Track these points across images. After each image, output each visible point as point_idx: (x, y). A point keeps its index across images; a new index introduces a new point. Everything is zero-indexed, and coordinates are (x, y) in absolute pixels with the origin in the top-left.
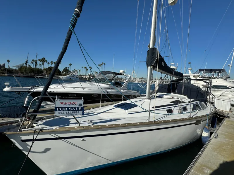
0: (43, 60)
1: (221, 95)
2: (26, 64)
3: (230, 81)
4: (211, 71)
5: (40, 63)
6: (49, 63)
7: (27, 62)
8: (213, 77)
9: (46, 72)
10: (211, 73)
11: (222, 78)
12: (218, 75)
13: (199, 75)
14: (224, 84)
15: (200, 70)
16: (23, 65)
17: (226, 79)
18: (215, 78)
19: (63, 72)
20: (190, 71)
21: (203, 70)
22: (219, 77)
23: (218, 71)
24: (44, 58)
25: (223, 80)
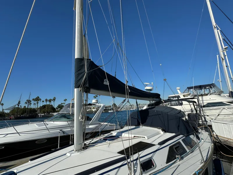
0: (37, 99)
1: (219, 115)
2: (18, 105)
3: (224, 96)
4: (200, 87)
5: (34, 102)
6: (43, 101)
7: (19, 103)
8: (205, 93)
9: (40, 111)
10: (201, 89)
11: (214, 93)
12: (210, 91)
13: (188, 93)
14: (219, 100)
15: (189, 88)
16: (15, 106)
17: (220, 95)
18: (207, 95)
19: (57, 109)
20: (178, 91)
21: (191, 88)
22: (211, 92)
23: (208, 87)
24: (38, 97)
25: (216, 95)
